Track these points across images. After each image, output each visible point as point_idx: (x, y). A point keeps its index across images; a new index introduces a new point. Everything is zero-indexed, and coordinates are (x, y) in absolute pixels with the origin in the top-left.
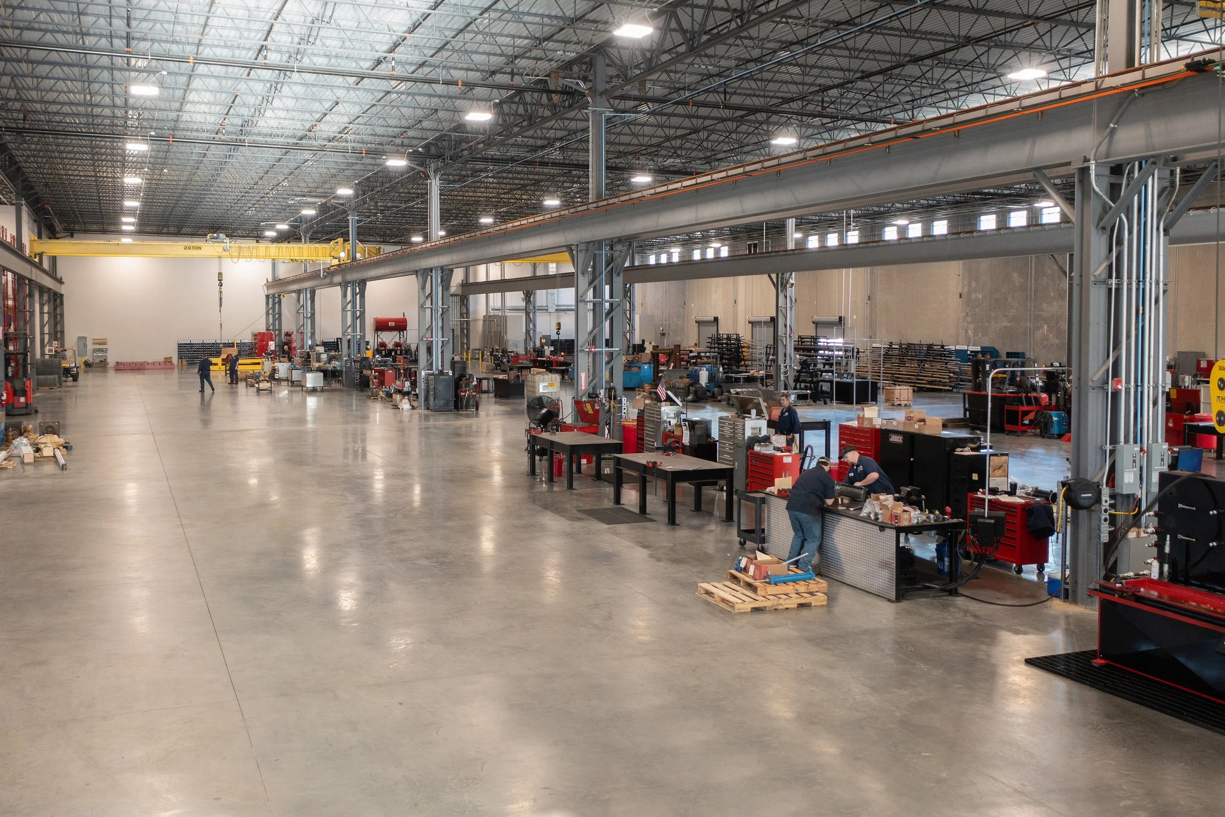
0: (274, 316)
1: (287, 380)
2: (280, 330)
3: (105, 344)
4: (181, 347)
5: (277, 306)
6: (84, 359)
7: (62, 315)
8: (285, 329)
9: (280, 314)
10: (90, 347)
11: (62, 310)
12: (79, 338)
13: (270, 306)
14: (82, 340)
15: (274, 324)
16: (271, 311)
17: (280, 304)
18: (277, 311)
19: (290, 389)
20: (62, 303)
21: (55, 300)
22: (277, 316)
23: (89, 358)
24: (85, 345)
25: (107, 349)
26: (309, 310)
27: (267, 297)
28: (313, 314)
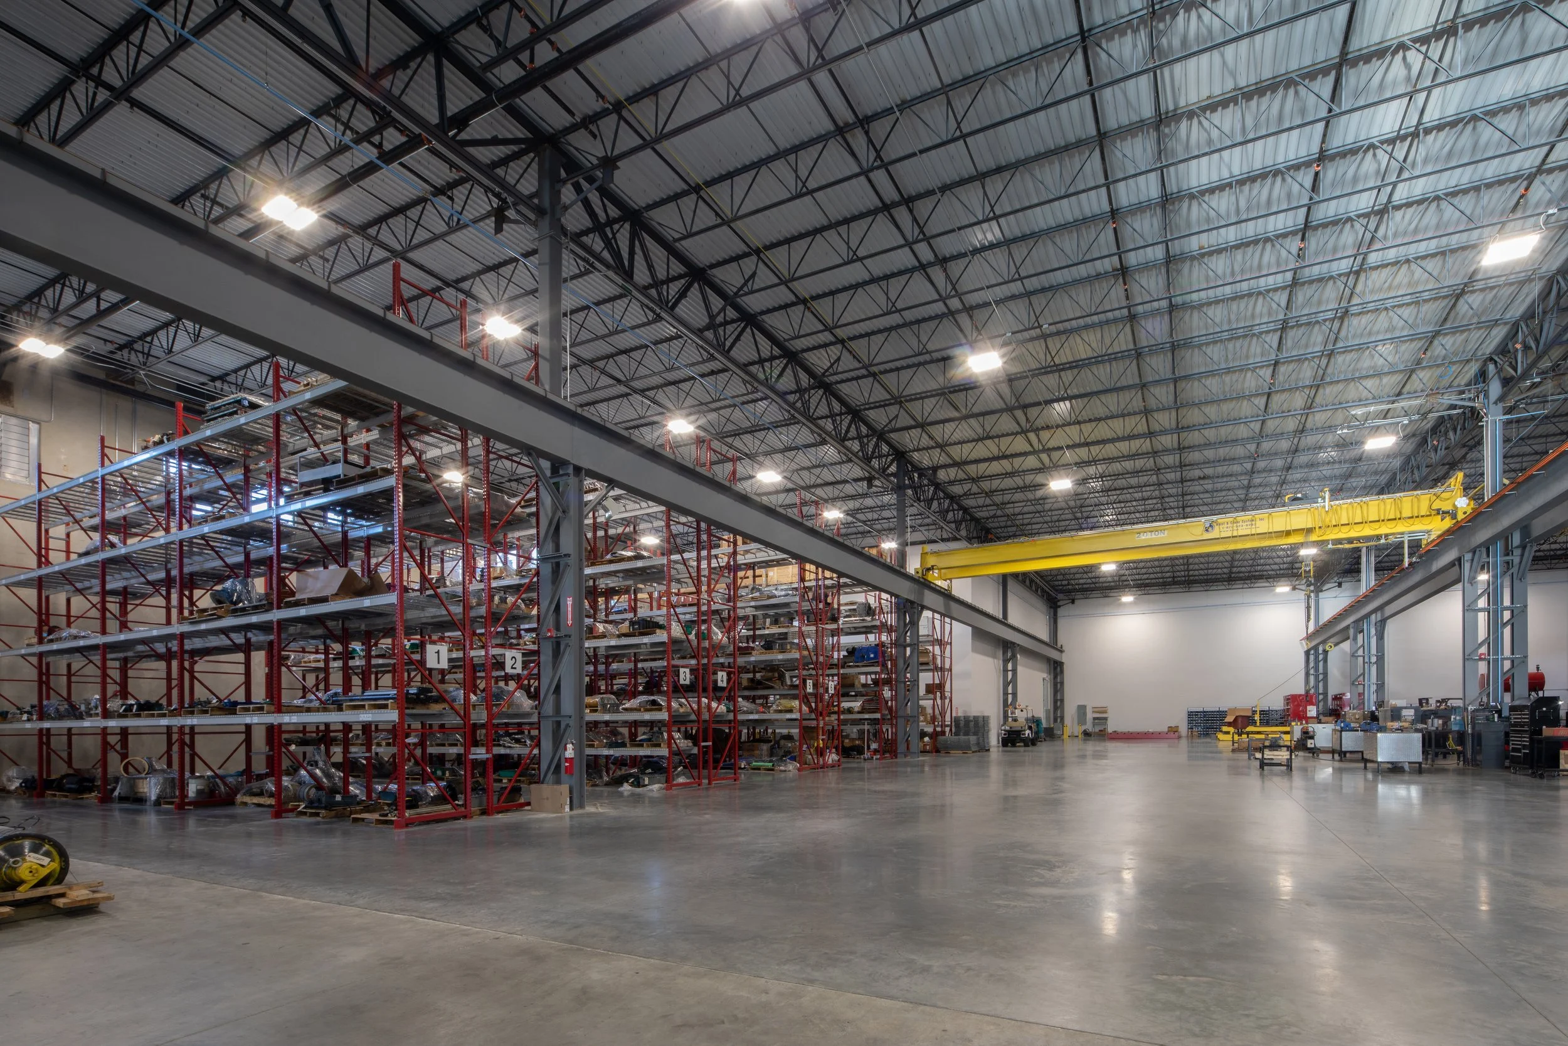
0: (1316, 677)
1: (1333, 752)
2: (1325, 694)
3: (1105, 712)
4: (1191, 715)
5: (1321, 664)
6: (1084, 728)
7: (1062, 683)
8: (1332, 691)
9: (1325, 674)
10: (1090, 716)
11: (1063, 679)
12: (1079, 706)
13: (1312, 665)
14: (1082, 709)
15: (1316, 687)
16: (1312, 672)
17: (1325, 660)
18: (1321, 670)
19: (1337, 764)
20: (1062, 672)
21: (1055, 669)
22: (1321, 677)
23: (1089, 726)
24: (1085, 714)
25: (1106, 719)
26: (1374, 651)
27: (1307, 653)
28: (1381, 658)
